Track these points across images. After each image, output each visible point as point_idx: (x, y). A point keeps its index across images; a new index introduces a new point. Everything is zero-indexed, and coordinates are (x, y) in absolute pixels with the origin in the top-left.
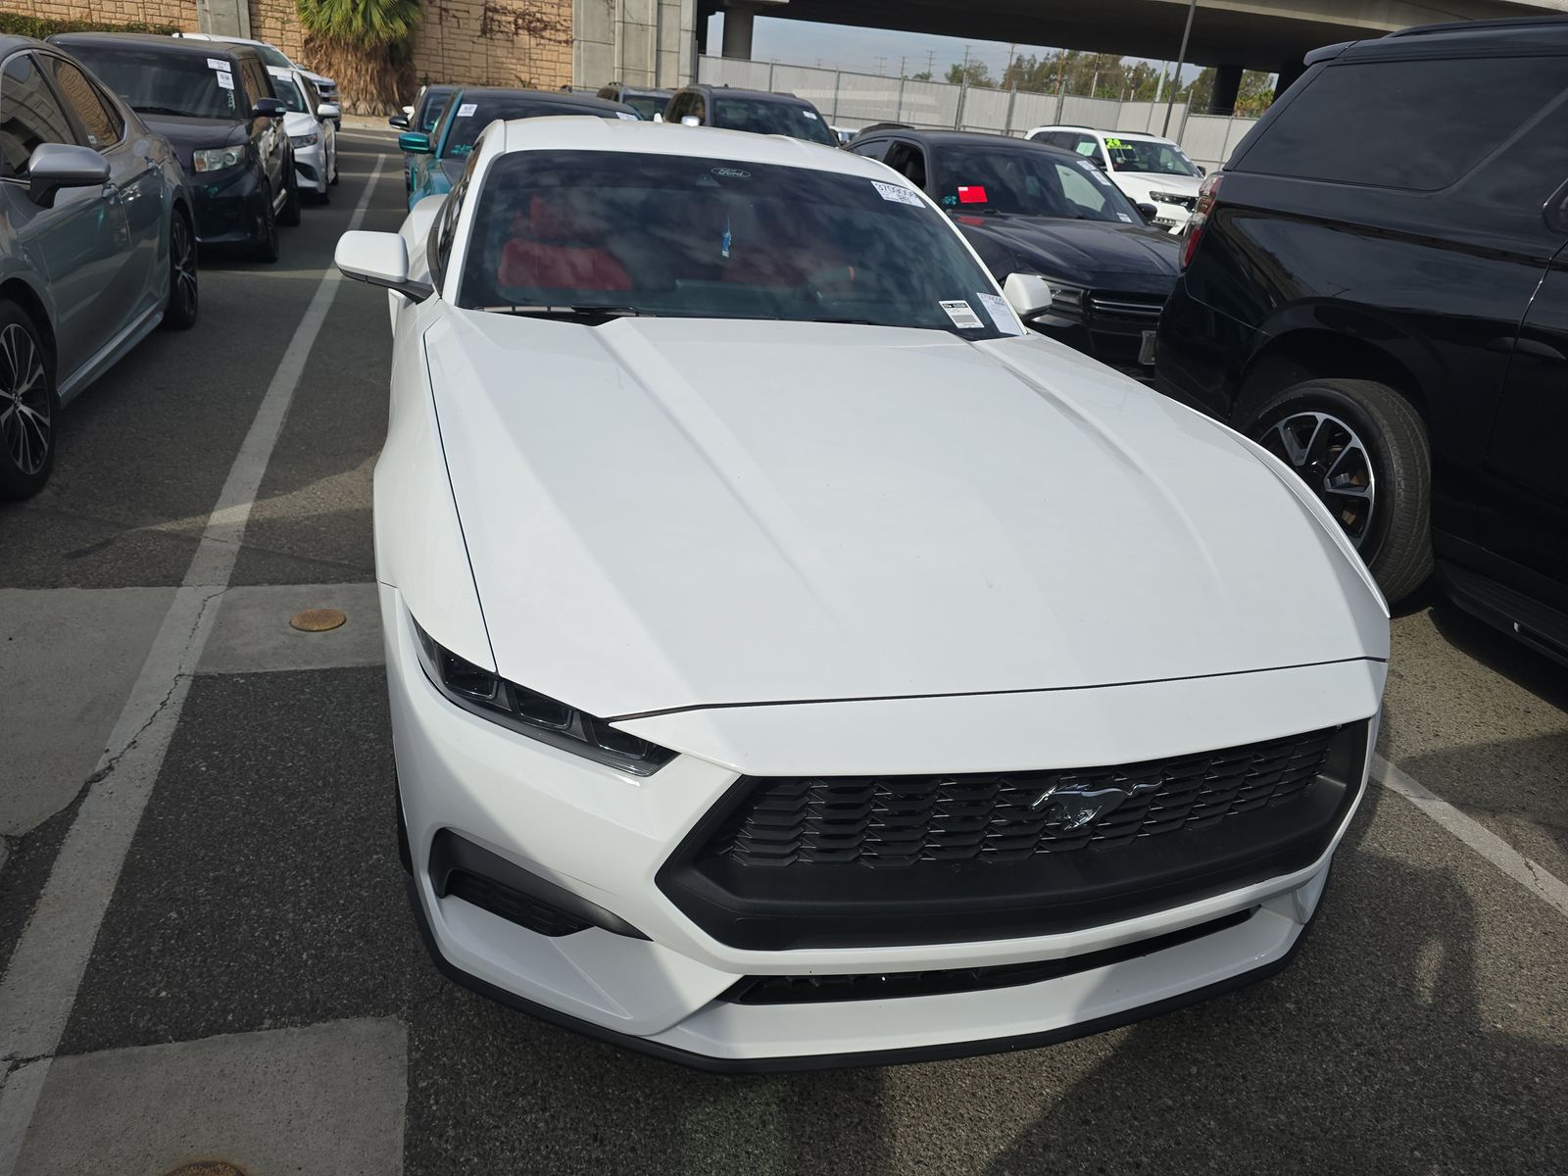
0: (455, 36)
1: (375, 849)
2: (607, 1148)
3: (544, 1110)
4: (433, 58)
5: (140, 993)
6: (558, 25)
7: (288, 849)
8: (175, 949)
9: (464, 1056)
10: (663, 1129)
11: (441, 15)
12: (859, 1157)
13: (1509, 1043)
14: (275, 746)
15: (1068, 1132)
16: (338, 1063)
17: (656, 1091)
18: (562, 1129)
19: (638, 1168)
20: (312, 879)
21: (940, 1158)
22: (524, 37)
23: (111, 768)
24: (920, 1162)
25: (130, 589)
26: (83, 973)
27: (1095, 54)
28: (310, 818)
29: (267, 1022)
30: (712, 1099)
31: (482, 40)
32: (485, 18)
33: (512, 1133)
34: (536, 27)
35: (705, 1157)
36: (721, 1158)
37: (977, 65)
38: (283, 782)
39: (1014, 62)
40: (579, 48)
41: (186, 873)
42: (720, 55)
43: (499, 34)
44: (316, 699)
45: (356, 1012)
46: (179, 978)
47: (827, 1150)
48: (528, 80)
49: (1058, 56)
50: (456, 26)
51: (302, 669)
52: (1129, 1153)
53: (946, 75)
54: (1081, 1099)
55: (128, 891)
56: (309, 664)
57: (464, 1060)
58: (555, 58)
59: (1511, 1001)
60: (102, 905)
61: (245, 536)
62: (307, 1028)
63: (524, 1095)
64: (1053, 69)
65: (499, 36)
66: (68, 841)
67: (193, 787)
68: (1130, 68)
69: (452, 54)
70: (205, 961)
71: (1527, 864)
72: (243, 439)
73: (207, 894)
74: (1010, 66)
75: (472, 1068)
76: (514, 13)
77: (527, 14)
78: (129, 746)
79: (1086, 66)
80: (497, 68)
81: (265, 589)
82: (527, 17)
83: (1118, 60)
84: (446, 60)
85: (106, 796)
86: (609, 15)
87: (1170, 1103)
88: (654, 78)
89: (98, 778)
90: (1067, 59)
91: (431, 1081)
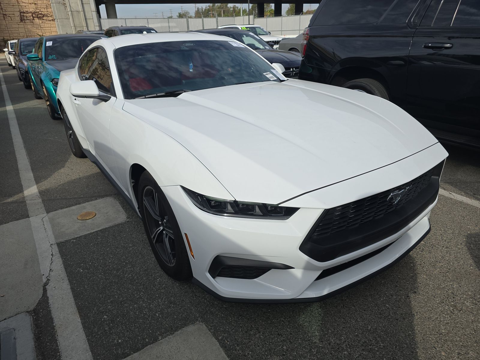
0: (11, 23)
1: (156, 277)
2: (284, 336)
3: (259, 332)
4: (4, 32)
5: (112, 343)
6: (48, 15)
7: (129, 286)
8: (113, 327)
9: (226, 326)
10: (295, 326)
11: (4, 16)
12: (350, 315)
13: (473, 236)
14: (101, 257)
15: (394, 290)
16: (191, 341)
17: (286, 317)
18: (268, 336)
19: (296, 338)
20: (143, 292)
21: (369, 307)
22: (37, 21)
23: (48, 280)
24: (365, 310)
25: (11, 223)
26: (88, 344)
27: (220, 4)
28: (129, 274)
29: (160, 338)
30: (302, 313)
31: (21, 23)
32: (21, 16)
33: (255, 342)
34: (41, 16)
35: (311, 329)
36: (316, 328)
37: (186, 12)
38: (112, 267)
39: (197, 10)
40: (58, 22)
41: (100, 303)
42: (107, 18)
43: (27, 20)
44: (104, 239)
45: (185, 325)
46: (121, 334)
47: (341, 316)
48: (42, 35)
49: (209, 6)
50: (11, 19)
51: (93, 232)
52: (411, 290)
53: (177, 16)
54: (391, 281)
55: (84, 315)
56: (94, 229)
57: (227, 327)
58: (50, 26)
59: (467, 226)
60: (79, 322)
61: (41, 196)
62: (174, 335)
63: (251, 330)
64: (209, 10)
65: (27, 21)
66: (51, 306)
67: (82, 277)
68: (231, 7)
69: (11, 29)
70: (126, 327)
71: (450, 193)
72: (18, 167)
73: (112, 307)
74: (196, 11)
75: (231, 328)
76: (31, 12)
77: (36, 12)
78: (50, 271)
79: (218, 8)
80: (29, 32)
81: (60, 211)
82: (36, 13)
83: (227, 5)
84: (10, 32)
85: (54, 289)
86: (65, 9)
87: (412, 275)
88: (86, 28)
89: (46, 284)
90: (212, 7)
91: (222, 336)
